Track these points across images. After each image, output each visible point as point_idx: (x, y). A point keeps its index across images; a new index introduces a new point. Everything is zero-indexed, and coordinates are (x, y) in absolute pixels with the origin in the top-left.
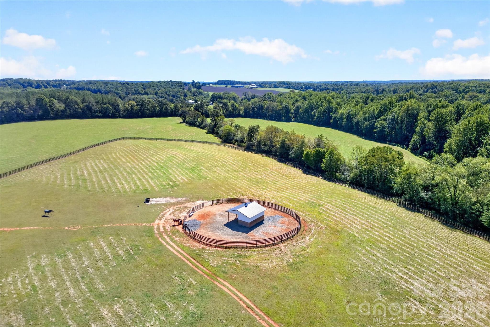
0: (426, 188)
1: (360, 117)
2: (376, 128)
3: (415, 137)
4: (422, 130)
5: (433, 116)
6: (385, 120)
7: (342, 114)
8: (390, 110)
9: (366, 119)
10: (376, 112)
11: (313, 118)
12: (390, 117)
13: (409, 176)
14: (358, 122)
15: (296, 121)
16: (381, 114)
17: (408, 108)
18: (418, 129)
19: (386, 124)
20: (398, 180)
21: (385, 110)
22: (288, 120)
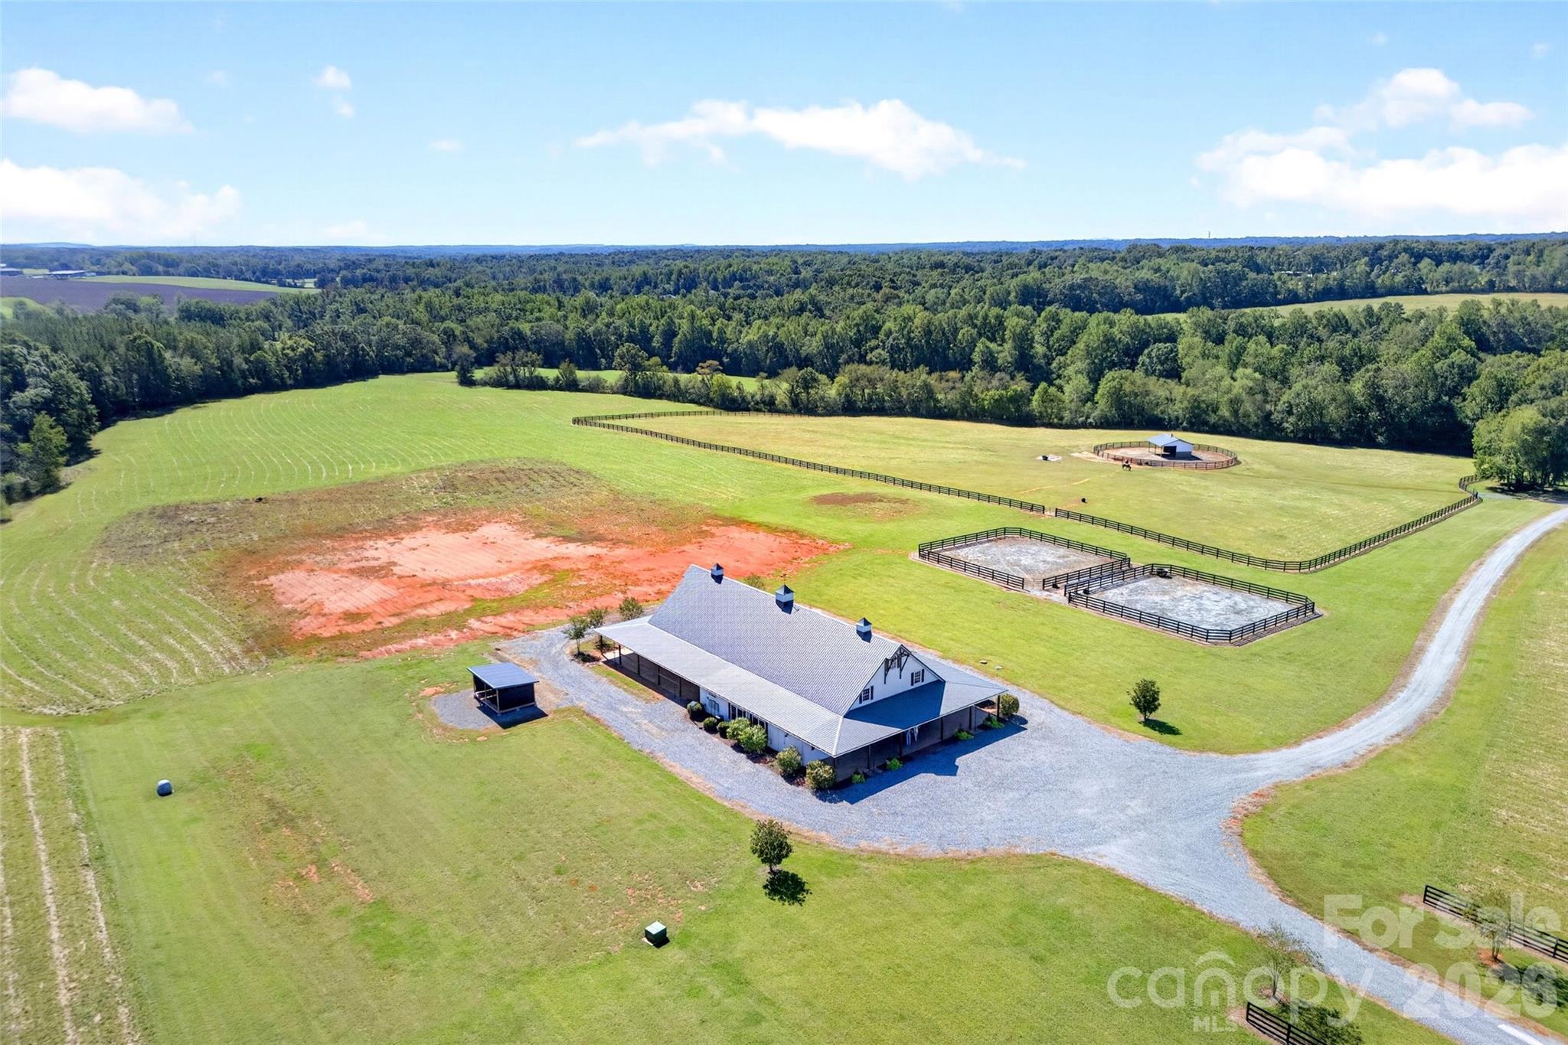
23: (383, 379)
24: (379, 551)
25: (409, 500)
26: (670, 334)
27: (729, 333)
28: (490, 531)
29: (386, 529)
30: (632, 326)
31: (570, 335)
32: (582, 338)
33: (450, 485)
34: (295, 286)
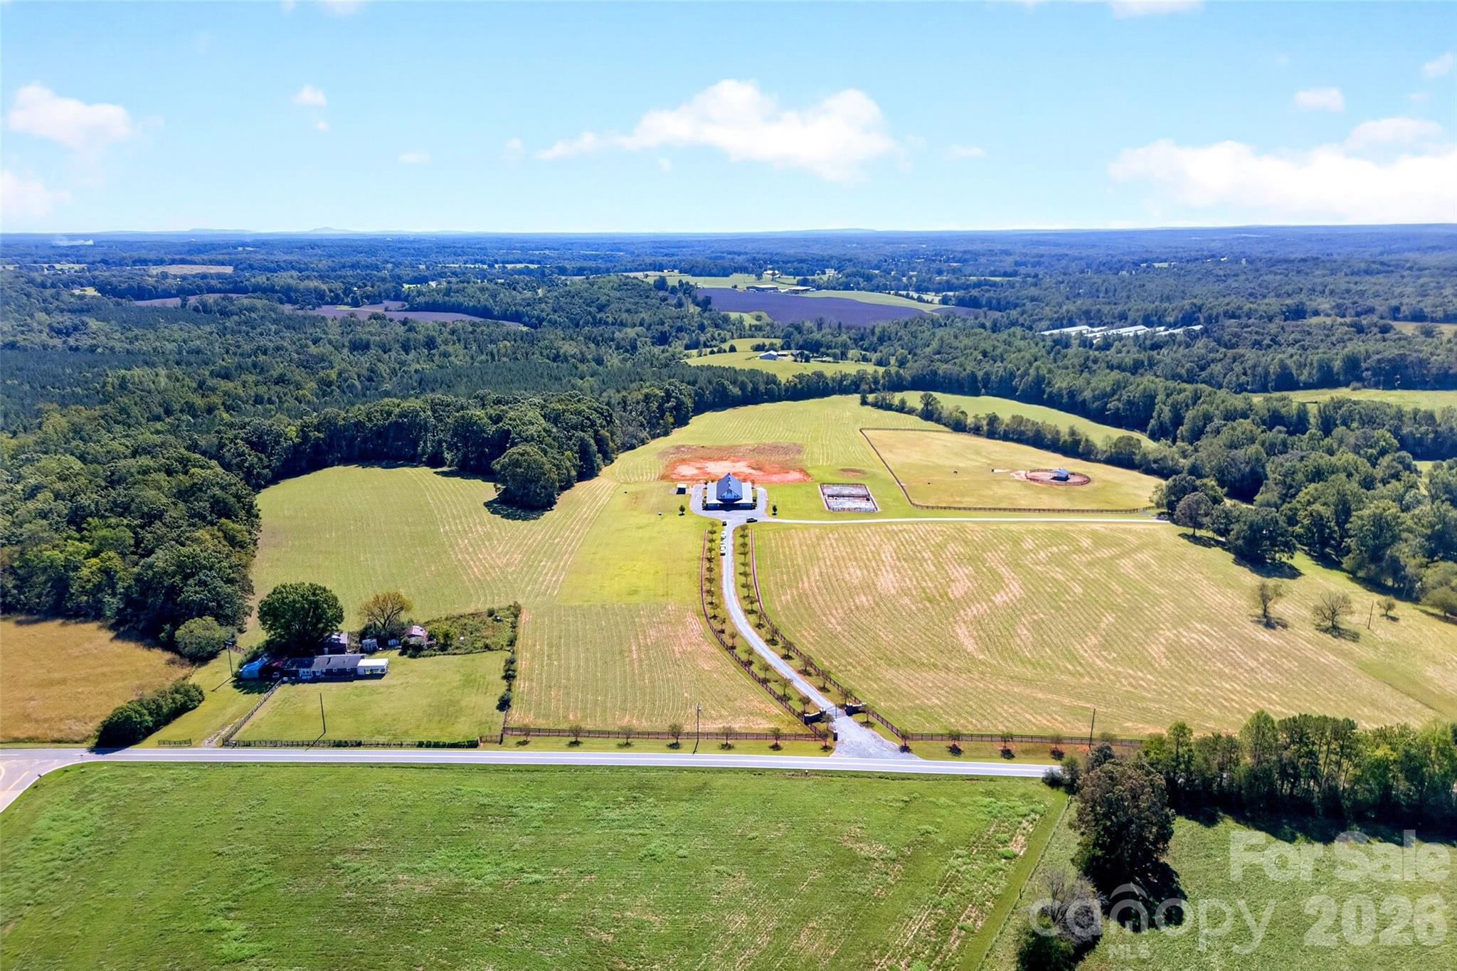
0: (1155, 462)
1: (1087, 394)
2: (1110, 410)
3: (1152, 422)
4: (1159, 417)
5: (1170, 401)
6: (1119, 400)
7: (1060, 389)
8: (1124, 388)
9: (1095, 398)
10: (1108, 389)
11: (1016, 389)
12: (1125, 397)
13: (1145, 454)
14: (1084, 401)
15: (987, 394)
16: (1114, 392)
17: (1145, 389)
18: (1155, 414)
19: (1121, 406)
20: (1138, 457)
21: (1119, 387)
22: (976, 393)
23: (834, 397)
25: (738, 451)
28: (741, 463)
29: (720, 458)
34: (927, 302)
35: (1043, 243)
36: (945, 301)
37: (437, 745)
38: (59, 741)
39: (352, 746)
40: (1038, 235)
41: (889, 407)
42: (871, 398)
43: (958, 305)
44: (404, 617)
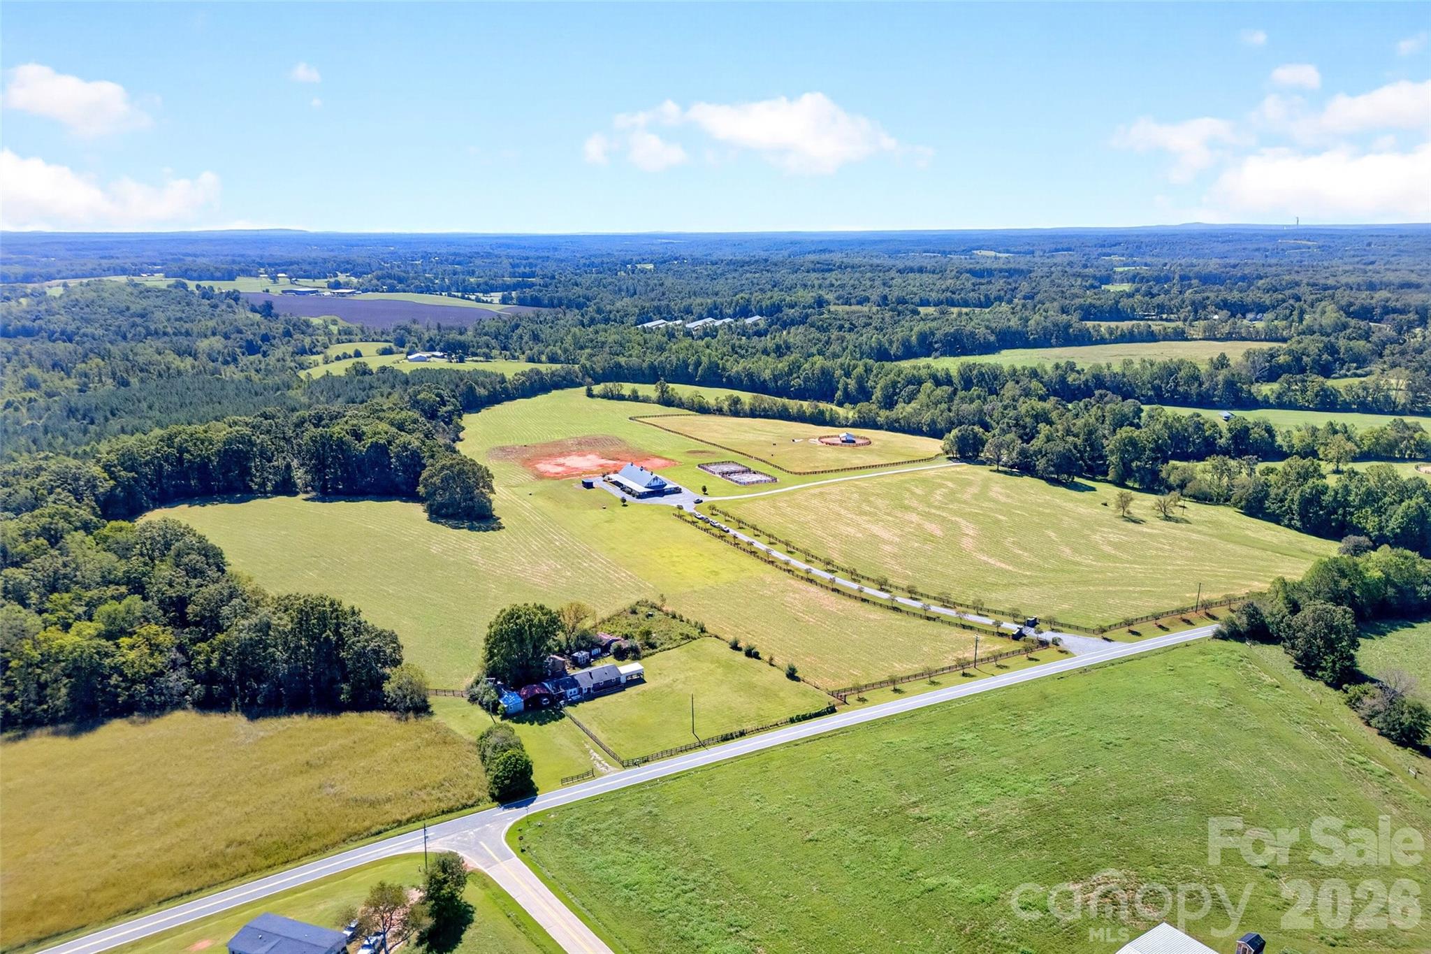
1: (767, 375)
3: (839, 393)
4: (845, 388)
14: (765, 381)
16: (791, 371)
18: (840, 386)
23: (554, 392)
24: (561, 460)
25: (568, 447)
26: (698, 364)
27: (728, 365)
28: (590, 457)
29: (561, 455)
30: (678, 360)
31: (645, 365)
32: (652, 367)
33: (580, 444)
34: (487, 302)
35: (508, 246)
36: (504, 301)
37: (805, 718)
38: (450, 811)
39: (737, 737)
40: (498, 238)
41: (621, 398)
42: (597, 389)
43: (520, 304)
44: (587, 624)
